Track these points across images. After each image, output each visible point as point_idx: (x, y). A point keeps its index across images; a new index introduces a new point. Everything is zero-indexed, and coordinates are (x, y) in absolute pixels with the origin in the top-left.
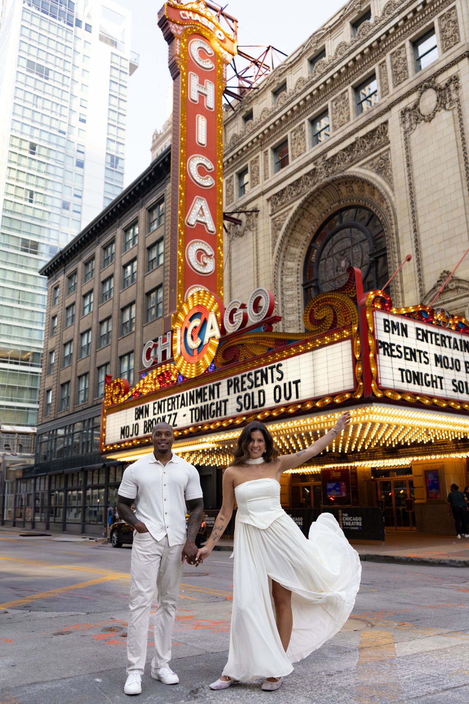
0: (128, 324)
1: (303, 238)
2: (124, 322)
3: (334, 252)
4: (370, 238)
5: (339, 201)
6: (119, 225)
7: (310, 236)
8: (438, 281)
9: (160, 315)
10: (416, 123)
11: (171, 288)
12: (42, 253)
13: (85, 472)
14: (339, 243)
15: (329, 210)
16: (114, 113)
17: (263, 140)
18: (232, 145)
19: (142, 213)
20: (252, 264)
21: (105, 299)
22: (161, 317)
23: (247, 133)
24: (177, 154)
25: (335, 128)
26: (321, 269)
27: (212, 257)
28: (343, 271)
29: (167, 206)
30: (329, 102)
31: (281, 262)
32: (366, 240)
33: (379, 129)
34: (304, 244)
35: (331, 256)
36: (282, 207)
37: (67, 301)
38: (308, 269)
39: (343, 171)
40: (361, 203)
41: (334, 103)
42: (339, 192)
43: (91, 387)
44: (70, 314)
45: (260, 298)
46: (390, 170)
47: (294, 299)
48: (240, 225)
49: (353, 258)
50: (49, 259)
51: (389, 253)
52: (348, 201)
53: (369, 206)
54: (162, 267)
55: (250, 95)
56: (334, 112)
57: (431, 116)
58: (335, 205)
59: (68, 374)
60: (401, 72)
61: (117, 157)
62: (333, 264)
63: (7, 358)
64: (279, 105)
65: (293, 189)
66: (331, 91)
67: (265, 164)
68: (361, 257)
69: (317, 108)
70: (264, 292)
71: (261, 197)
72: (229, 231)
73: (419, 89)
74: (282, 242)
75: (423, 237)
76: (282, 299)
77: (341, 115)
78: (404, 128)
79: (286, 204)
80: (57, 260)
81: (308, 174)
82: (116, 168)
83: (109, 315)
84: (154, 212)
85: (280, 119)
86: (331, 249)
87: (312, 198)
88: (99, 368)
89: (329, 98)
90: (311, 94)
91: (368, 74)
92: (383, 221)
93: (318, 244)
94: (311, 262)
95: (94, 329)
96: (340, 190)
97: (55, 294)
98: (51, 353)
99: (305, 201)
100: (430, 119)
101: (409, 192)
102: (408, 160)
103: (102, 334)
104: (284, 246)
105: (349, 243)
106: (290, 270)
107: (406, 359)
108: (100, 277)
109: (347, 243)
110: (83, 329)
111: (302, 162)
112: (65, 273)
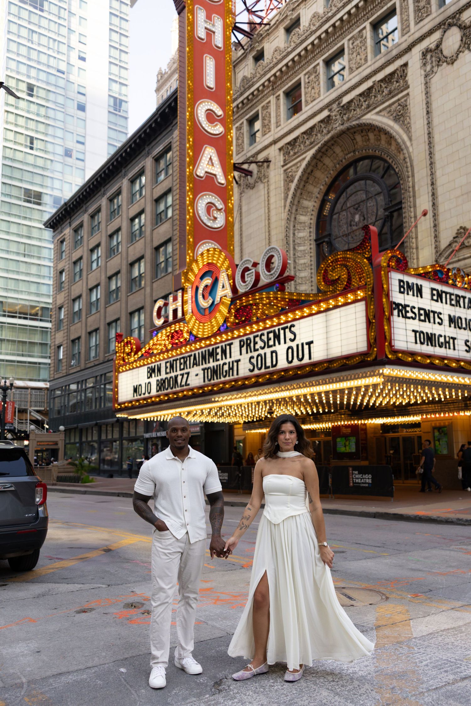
0: (137, 279)
1: (316, 190)
2: (133, 277)
3: (348, 205)
4: (385, 191)
5: (354, 151)
6: (125, 175)
7: (323, 188)
8: (454, 238)
9: (170, 270)
10: (438, 66)
11: (180, 244)
12: (46, 204)
13: (99, 427)
14: (353, 196)
15: (344, 160)
16: (115, 50)
17: (274, 83)
18: (242, 89)
19: (148, 163)
20: (263, 218)
21: (112, 254)
22: (170, 273)
23: (258, 75)
24: (184, 98)
25: (351, 70)
26: (334, 223)
27: (223, 210)
28: (356, 226)
29: (175, 155)
30: (345, 41)
31: (293, 216)
32: (381, 193)
33: (398, 72)
34: (317, 197)
35: (345, 210)
36: (294, 157)
37: (74, 255)
38: (321, 223)
39: (359, 118)
40: (377, 153)
41: (351, 42)
42: (355, 141)
43: (102, 343)
44: (78, 269)
45: (272, 256)
46: (408, 118)
47: (307, 255)
48: (251, 176)
49: (367, 212)
50: (54, 211)
51: (405, 207)
52: (364, 151)
53: (385, 157)
54: (171, 220)
55: (261, 32)
56: (351, 52)
57: (454, 58)
58: (349, 155)
59: (78, 330)
60: (424, 8)
61: (120, 99)
62: (347, 219)
63: (16, 313)
64: (292, 44)
65: (306, 138)
66: (348, 28)
67: (276, 110)
68: (375, 212)
69: (332, 48)
70: (277, 250)
71: (273, 146)
72: (239, 182)
73: (443, 27)
74: (294, 195)
75: (440, 191)
76: (294, 255)
77: (358, 56)
78: (425, 71)
79: (299, 154)
80: (62, 212)
81: (322, 121)
82: (120, 112)
83: (118, 270)
84: (161, 161)
85: (293, 60)
86: (345, 203)
87: (326, 147)
88: (109, 324)
89: (346, 36)
90: (326, 32)
91: (388, 9)
92: (400, 173)
93: (332, 196)
94: (324, 215)
95: (103, 284)
96: (355, 139)
97: (61, 248)
98: (60, 308)
99: (319, 151)
100: (452, 61)
101: (427, 142)
102: (428, 107)
103: (111, 290)
104: (297, 199)
105: (364, 197)
106: (302, 225)
108: (107, 231)
109: (361, 196)
110: (92, 284)
111: (316, 108)
112: (70, 225)
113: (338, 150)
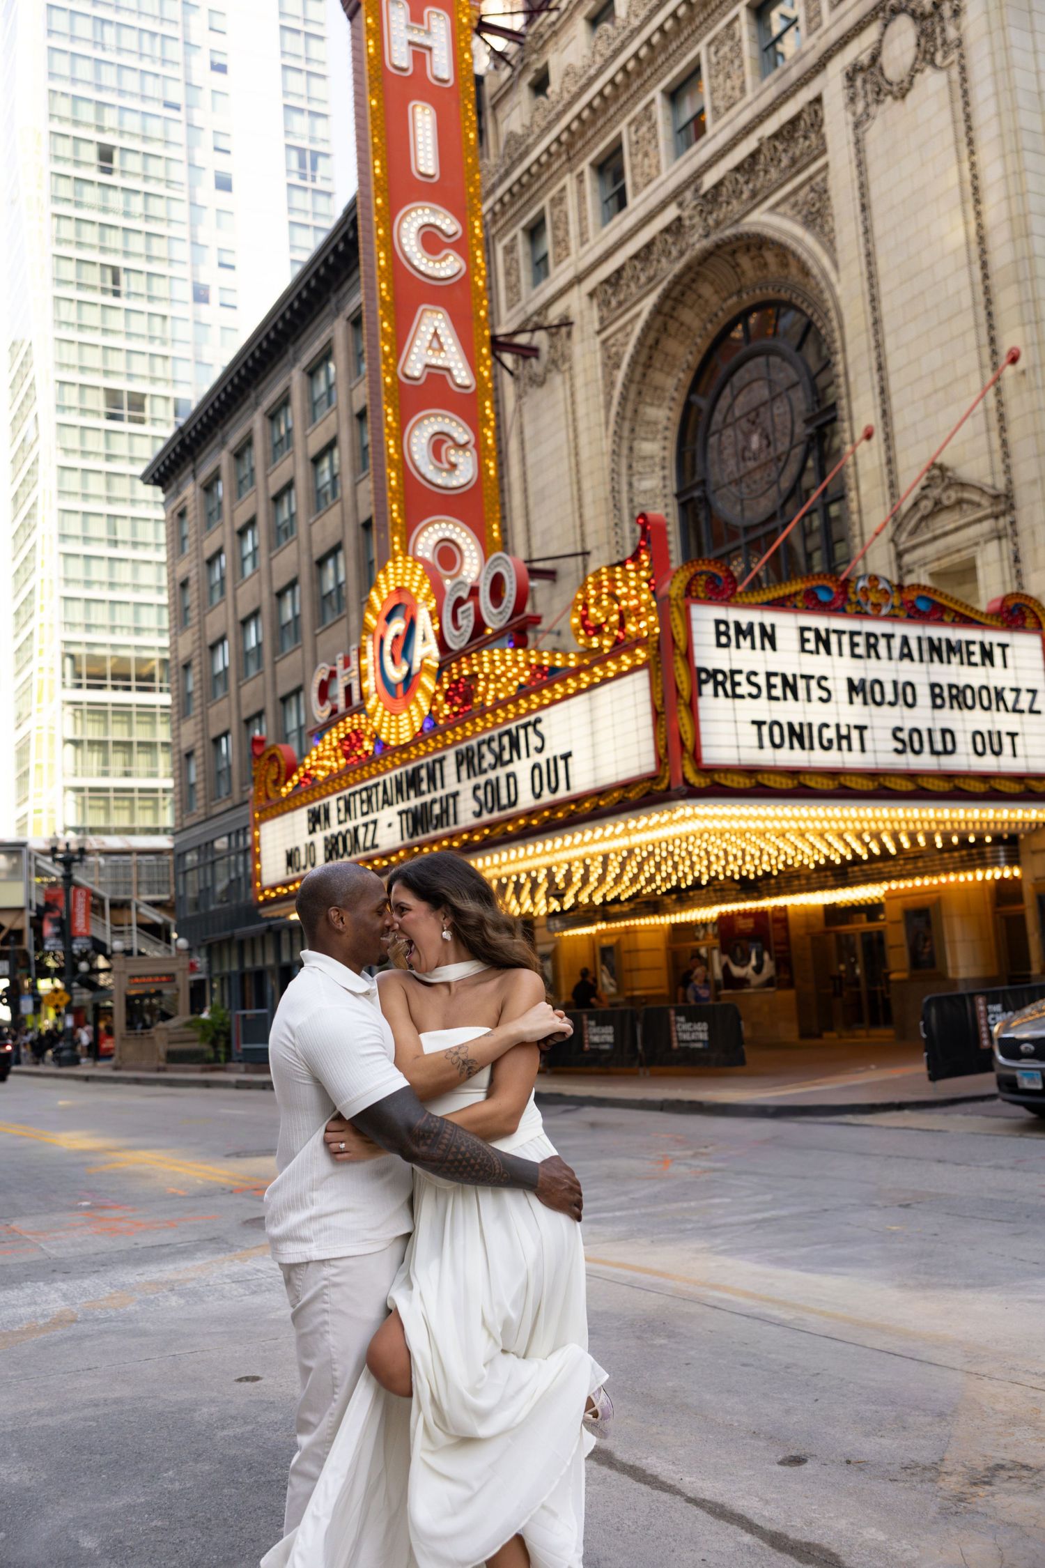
1: (670, 383)
2: (325, 591)
3: (737, 413)
4: (806, 379)
6: (295, 360)
7: (686, 377)
8: (923, 490)
10: (878, 102)
11: (378, 531)
14: (744, 392)
15: (720, 313)
18: (508, 161)
19: (339, 331)
20: (565, 452)
21: (283, 538)
23: (537, 130)
25: (717, 114)
26: (712, 455)
27: (469, 446)
28: (755, 459)
30: (701, 48)
31: (625, 445)
32: (798, 383)
33: (805, 115)
34: (673, 399)
35: (730, 425)
36: (620, 311)
38: (688, 456)
39: (737, 221)
40: (784, 295)
41: (713, 49)
42: (739, 270)
44: (216, 576)
46: (829, 218)
48: (537, 357)
49: (774, 429)
52: (758, 291)
53: (798, 302)
55: (541, 29)
56: (713, 73)
57: (906, 85)
58: (730, 301)
61: (312, 151)
62: (736, 444)
63: (105, 678)
64: (597, 58)
65: (639, 267)
66: (705, 19)
67: (579, 206)
68: (788, 424)
69: (678, 63)
71: (577, 288)
72: (516, 372)
73: (881, 15)
74: (624, 398)
77: (728, 81)
78: (854, 114)
80: (174, 450)
81: (667, 230)
82: (314, 180)
83: (256, 606)
85: (601, 93)
86: (730, 407)
87: (679, 288)
88: (284, 700)
89: (702, 36)
90: (661, 29)
95: (266, 609)
96: (738, 265)
97: (181, 528)
98: (186, 668)
99: (665, 296)
100: (902, 93)
102: (863, 195)
103: (284, 622)
104: (630, 407)
105: (765, 394)
106: (648, 462)
107: (771, 698)
108: (267, 488)
109: (761, 392)
110: (244, 610)
111: (654, 201)
112: (195, 477)
113: (706, 290)
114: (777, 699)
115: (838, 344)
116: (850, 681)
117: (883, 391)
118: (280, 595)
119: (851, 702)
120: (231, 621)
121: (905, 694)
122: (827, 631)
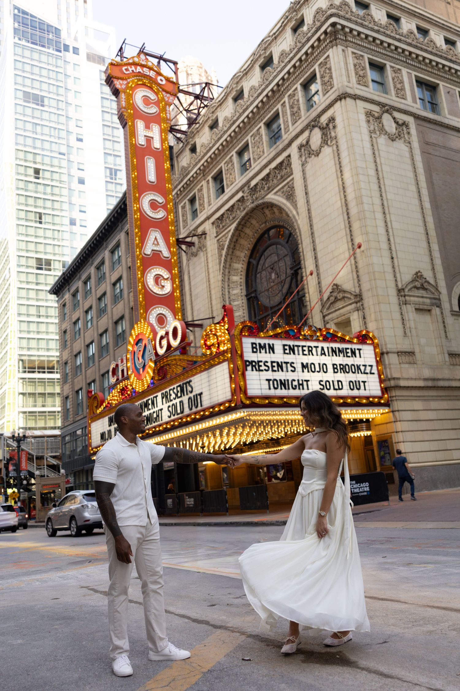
0: (121, 335)
1: (242, 255)
2: (118, 333)
3: (267, 266)
4: (290, 254)
6: (106, 248)
7: (248, 253)
8: (331, 293)
10: (309, 157)
11: (135, 311)
14: (269, 258)
15: (259, 230)
18: (182, 176)
19: (122, 236)
20: (205, 280)
21: (102, 314)
23: (193, 165)
25: (255, 160)
26: (258, 281)
27: (169, 279)
28: (273, 282)
30: (249, 137)
31: (226, 277)
32: (287, 255)
33: (285, 161)
34: (243, 261)
35: (264, 270)
36: (223, 229)
37: (73, 316)
38: (250, 281)
39: (263, 198)
40: (281, 224)
41: (253, 138)
42: (264, 215)
44: (77, 328)
46: (295, 197)
47: (240, 308)
48: (194, 246)
49: (280, 271)
52: (272, 222)
53: (286, 226)
55: (193, 130)
56: (253, 146)
57: (318, 151)
58: (262, 225)
60: (297, 112)
62: (266, 277)
64: (212, 140)
65: (230, 213)
66: (250, 128)
67: (208, 193)
68: (285, 270)
69: (240, 143)
71: (207, 221)
72: (187, 251)
73: (309, 127)
74: (226, 261)
75: (319, 255)
77: (258, 149)
78: (302, 161)
79: (226, 227)
80: (61, 281)
81: (239, 201)
83: (92, 339)
85: (214, 153)
86: (264, 263)
87: (244, 221)
88: (103, 375)
89: (249, 134)
90: (235, 130)
91: (274, 113)
95: (83, 351)
96: (265, 213)
97: (64, 310)
98: (66, 364)
99: (239, 224)
100: (317, 155)
102: (306, 189)
103: (89, 355)
104: (228, 264)
105: (276, 258)
106: (235, 284)
107: (273, 371)
108: (96, 295)
109: (274, 258)
110: (88, 341)
111: (234, 191)
112: (69, 291)
113: (254, 222)
114: (275, 371)
115: (300, 241)
116: (302, 364)
117: (316, 258)
118: (101, 335)
119: (303, 371)
120: (83, 346)
121: (323, 368)
122: (293, 346)
